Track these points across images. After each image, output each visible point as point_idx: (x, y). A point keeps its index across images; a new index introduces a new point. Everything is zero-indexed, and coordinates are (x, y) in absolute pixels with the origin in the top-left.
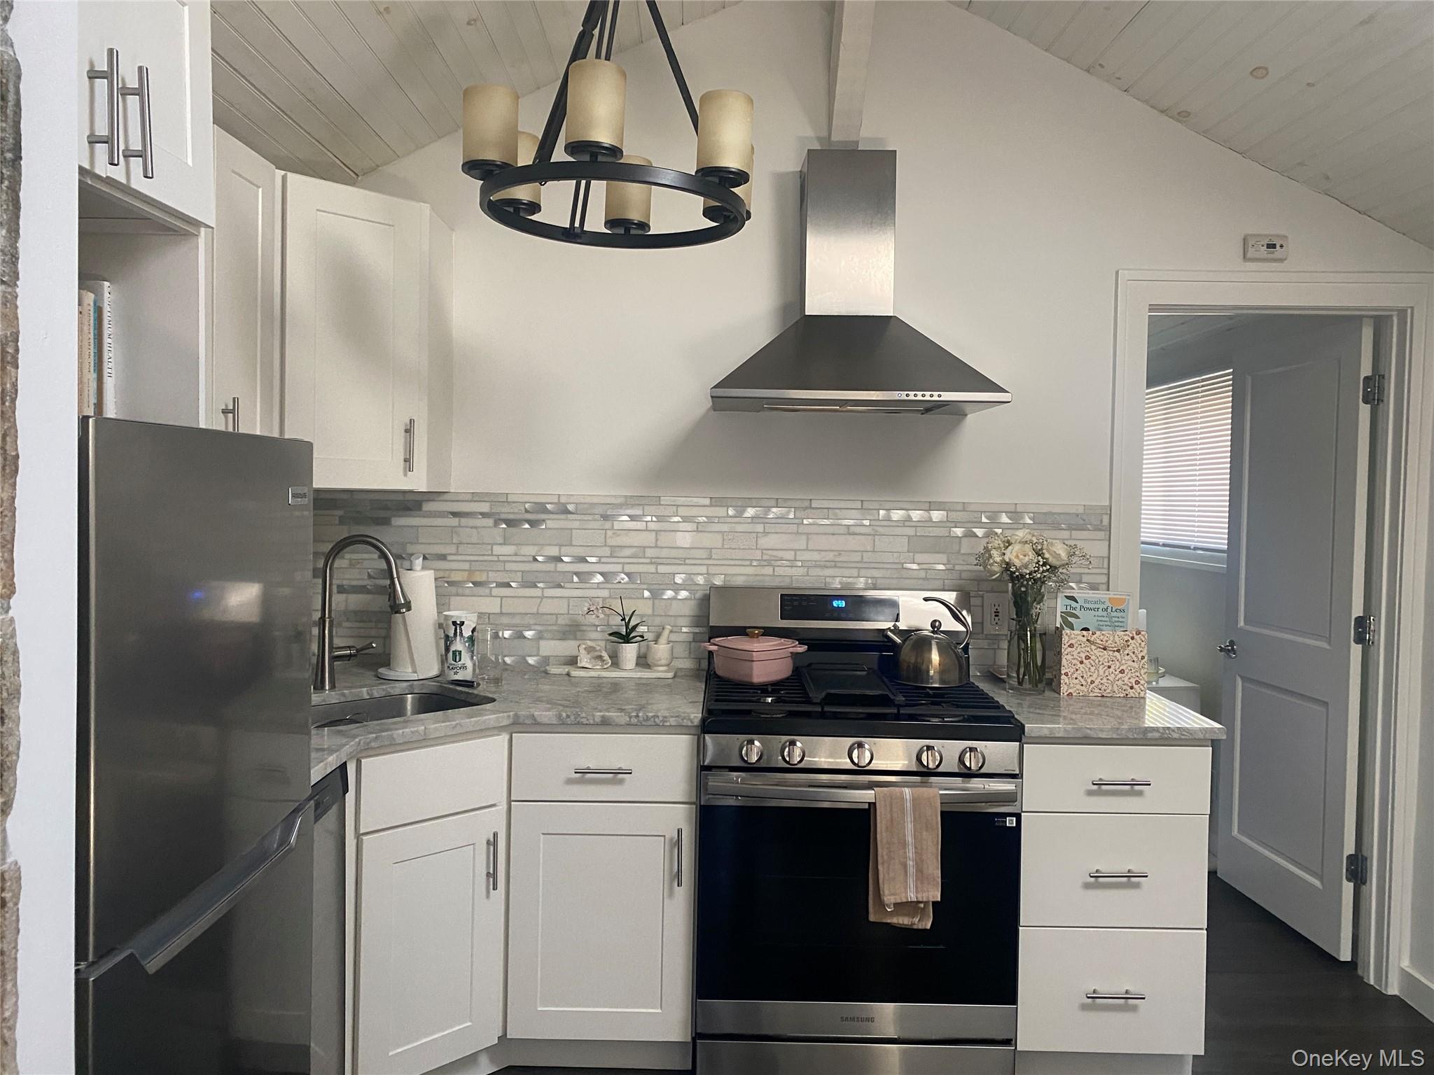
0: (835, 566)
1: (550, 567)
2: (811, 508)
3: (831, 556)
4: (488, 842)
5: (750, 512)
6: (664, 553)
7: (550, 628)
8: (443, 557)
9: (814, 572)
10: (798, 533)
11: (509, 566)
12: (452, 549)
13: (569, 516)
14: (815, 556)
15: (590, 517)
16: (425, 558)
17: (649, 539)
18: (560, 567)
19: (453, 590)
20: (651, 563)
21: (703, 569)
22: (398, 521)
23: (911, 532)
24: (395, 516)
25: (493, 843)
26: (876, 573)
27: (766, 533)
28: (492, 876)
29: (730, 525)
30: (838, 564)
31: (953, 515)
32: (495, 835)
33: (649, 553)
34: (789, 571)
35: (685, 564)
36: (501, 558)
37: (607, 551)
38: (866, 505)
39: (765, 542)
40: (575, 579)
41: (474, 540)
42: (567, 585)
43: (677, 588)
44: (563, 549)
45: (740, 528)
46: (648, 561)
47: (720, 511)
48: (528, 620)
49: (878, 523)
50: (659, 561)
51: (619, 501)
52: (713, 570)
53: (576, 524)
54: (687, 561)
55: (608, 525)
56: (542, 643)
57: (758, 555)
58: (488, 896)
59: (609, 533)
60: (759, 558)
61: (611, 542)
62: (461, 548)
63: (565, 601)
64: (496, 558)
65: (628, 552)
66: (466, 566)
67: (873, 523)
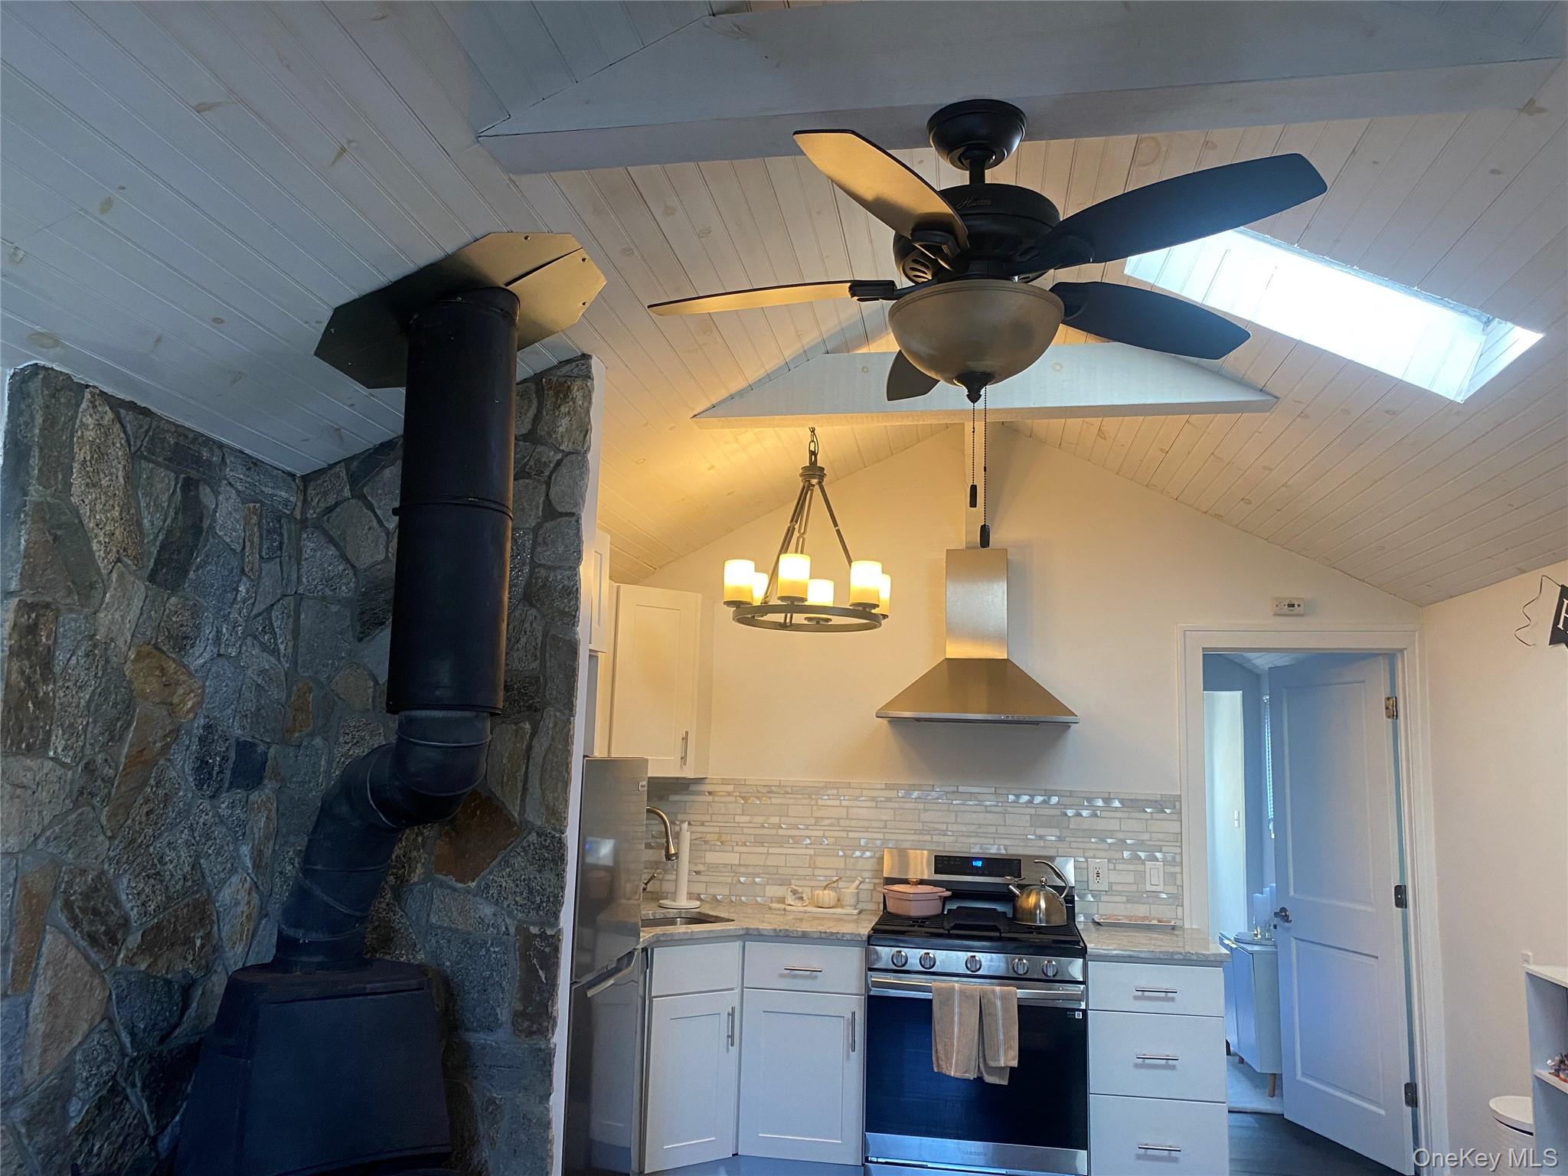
0: (977, 836)
1: (773, 832)
2: (958, 792)
3: (973, 828)
4: (729, 1014)
5: (915, 794)
6: (853, 823)
7: (773, 876)
8: (702, 824)
9: (961, 839)
10: (948, 811)
11: (746, 831)
12: (708, 818)
13: (788, 796)
14: (963, 828)
15: (800, 796)
16: (689, 824)
17: (843, 812)
18: (781, 832)
19: (708, 847)
20: (843, 830)
21: (881, 836)
22: (673, 798)
23: (1033, 811)
24: (672, 794)
25: (732, 1014)
26: (1007, 842)
27: (926, 810)
28: (731, 1037)
29: (901, 804)
30: (979, 835)
31: (1064, 800)
32: (733, 1009)
33: (843, 823)
34: (942, 839)
35: (867, 832)
36: (741, 825)
37: (813, 821)
38: (999, 791)
39: (925, 817)
40: (791, 841)
41: (723, 811)
42: (785, 845)
43: (864, 849)
44: (783, 819)
45: (907, 806)
46: (842, 829)
47: (893, 794)
48: (759, 870)
49: (1007, 804)
50: (849, 829)
51: (821, 785)
52: (888, 836)
53: (792, 801)
54: (870, 830)
55: (813, 802)
56: (768, 888)
57: (920, 826)
58: (728, 1049)
59: (815, 808)
60: (921, 828)
61: (816, 814)
62: (714, 817)
63: (784, 857)
64: (736, 825)
65: (827, 822)
66: (717, 830)
67: (1004, 804)
